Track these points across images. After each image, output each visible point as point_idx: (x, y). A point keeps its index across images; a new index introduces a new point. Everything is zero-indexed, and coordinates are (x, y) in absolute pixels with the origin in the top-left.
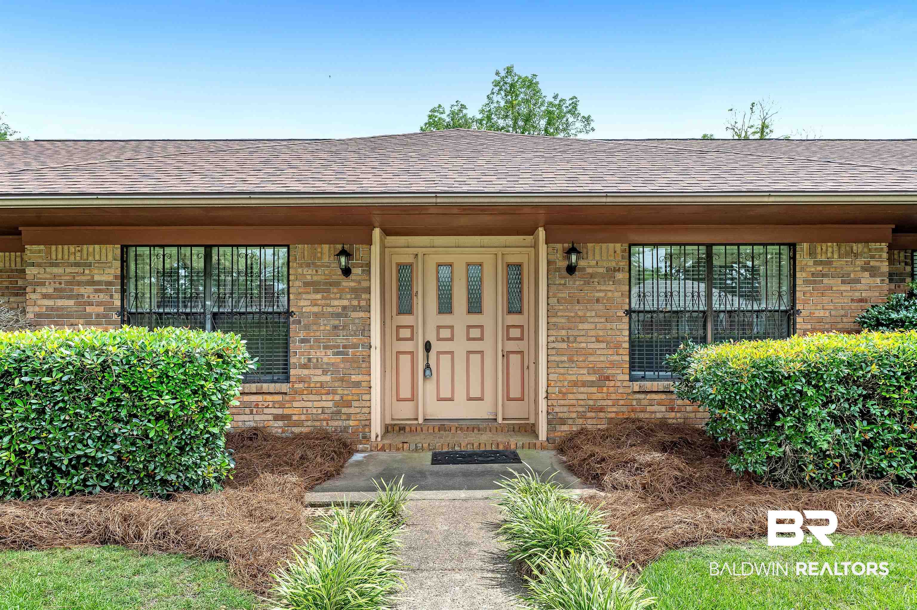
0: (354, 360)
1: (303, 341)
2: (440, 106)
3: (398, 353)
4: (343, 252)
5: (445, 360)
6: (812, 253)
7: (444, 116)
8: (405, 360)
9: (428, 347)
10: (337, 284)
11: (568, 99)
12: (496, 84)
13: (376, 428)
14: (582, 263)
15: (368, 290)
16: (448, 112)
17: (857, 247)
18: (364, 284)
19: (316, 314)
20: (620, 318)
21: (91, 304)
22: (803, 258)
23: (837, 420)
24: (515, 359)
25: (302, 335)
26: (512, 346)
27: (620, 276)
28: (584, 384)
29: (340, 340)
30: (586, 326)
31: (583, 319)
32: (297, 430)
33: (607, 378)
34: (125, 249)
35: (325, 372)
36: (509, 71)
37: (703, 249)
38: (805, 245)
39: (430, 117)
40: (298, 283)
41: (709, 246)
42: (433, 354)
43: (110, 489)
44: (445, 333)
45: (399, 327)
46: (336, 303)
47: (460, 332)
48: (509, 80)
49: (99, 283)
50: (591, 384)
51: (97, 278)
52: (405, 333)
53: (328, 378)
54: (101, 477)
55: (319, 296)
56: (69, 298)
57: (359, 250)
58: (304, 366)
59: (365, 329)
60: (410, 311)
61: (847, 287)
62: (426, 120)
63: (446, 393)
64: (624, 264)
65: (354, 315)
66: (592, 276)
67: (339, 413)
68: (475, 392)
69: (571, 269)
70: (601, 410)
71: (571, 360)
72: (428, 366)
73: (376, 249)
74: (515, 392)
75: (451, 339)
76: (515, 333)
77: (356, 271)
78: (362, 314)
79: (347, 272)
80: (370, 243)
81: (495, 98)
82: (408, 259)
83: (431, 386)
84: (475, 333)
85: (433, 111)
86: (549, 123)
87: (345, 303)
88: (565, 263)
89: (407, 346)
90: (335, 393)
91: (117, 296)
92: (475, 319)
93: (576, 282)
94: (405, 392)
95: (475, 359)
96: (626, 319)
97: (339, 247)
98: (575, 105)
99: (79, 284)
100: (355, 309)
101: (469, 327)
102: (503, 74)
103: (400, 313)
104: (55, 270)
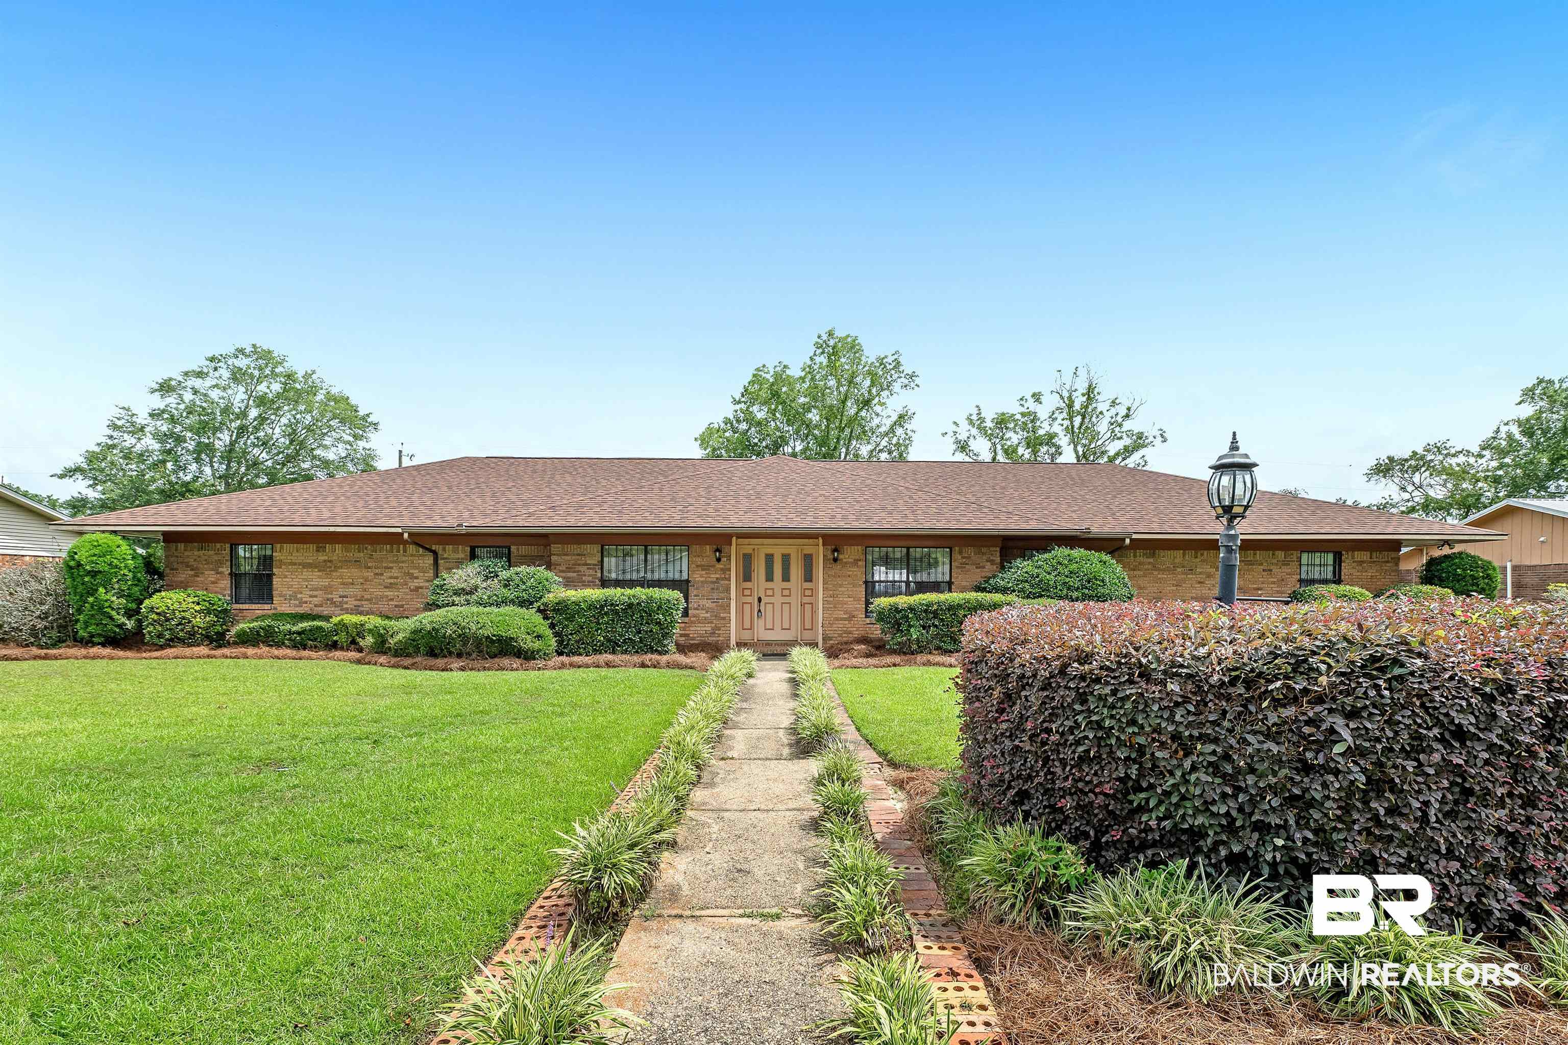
0: (722, 606)
1: (695, 596)
2: (764, 366)
3: (743, 603)
4: (718, 550)
5: (769, 607)
6: (960, 552)
7: (768, 376)
8: (747, 607)
9: (760, 600)
10: (713, 566)
11: (890, 355)
12: (818, 346)
13: (733, 642)
14: (841, 557)
15: (730, 570)
16: (772, 373)
17: (984, 550)
18: (728, 566)
19: (702, 582)
20: (860, 585)
21: (585, 575)
22: (956, 555)
23: (924, 627)
24: (808, 607)
25: (695, 592)
26: (806, 600)
27: (860, 563)
28: (842, 619)
29: (715, 595)
30: (843, 589)
31: (841, 586)
32: (692, 642)
33: (854, 617)
34: (602, 546)
35: (707, 612)
36: (830, 334)
37: (904, 550)
38: (957, 548)
39: (754, 376)
40: (694, 566)
41: (908, 548)
42: (762, 603)
43: (637, 652)
44: (770, 592)
45: (744, 589)
46: (713, 576)
47: (778, 592)
48: (832, 343)
49: (590, 565)
50: (845, 619)
51: (588, 562)
52: (747, 592)
53: (708, 615)
54: (633, 647)
55: (704, 572)
56: (574, 572)
57: (725, 549)
58: (696, 609)
59: (728, 590)
60: (750, 580)
61: (978, 570)
62: (750, 378)
63: (769, 626)
64: (863, 557)
65: (722, 582)
66: (846, 563)
67: (714, 633)
68: (786, 626)
69: (835, 560)
70: (850, 633)
71: (835, 607)
72: (760, 611)
73: (733, 547)
74: (808, 626)
75: (773, 596)
76: (808, 593)
77: (724, 559)
78: (727, 582)
79: (719, 560)
80: (731, 545)
81: (818, 359)
82: (751, 551)
83: (761, 622)
84: (786, 592)
85: (758, 369)
86: (873, 384)
87: (718, 576)
88: (832, 557)
89: (749, 599)
90: (712, 623)
91: (599, 571)
92: (786, 585)
93: (838, 566)
94: (747, 625)
95: (786, 607)
96: (864, 586)
97: (715, 547)
98: (898, 364)
99: (579, 565)
100: (723, 579)
101: (783, 589)
102: (825, 337)
103: (745, 581)
104: (566, 558)
